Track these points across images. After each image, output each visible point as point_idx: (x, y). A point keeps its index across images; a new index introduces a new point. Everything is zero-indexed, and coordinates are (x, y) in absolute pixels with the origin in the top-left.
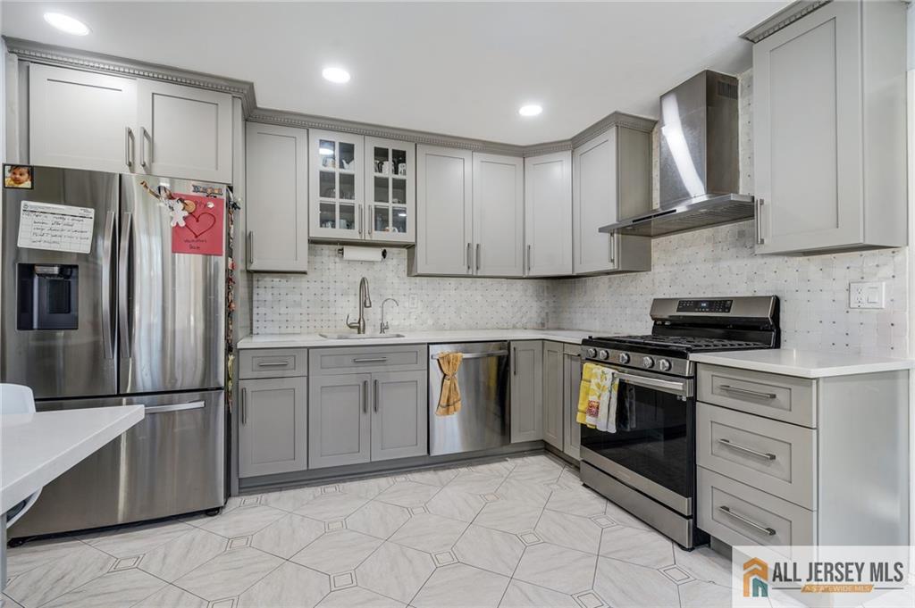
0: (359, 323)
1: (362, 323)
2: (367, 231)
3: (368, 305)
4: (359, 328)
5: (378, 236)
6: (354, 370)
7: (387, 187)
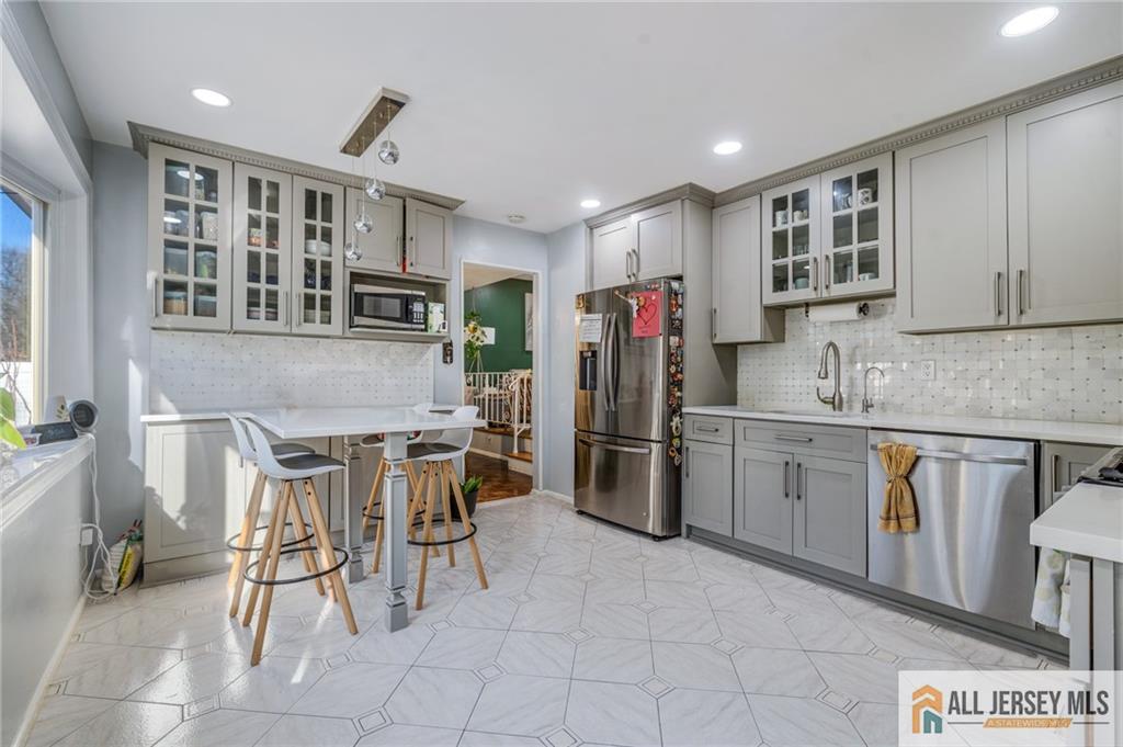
0: (834, 398)
1: (837, 398)
2: (824, 286)
3: (822, 375)
4: (833, 403)
5: (839, 290)
6: (775, 447)
7: (851, 225)
